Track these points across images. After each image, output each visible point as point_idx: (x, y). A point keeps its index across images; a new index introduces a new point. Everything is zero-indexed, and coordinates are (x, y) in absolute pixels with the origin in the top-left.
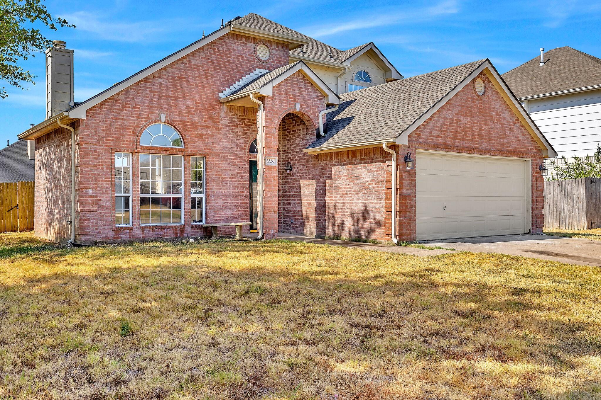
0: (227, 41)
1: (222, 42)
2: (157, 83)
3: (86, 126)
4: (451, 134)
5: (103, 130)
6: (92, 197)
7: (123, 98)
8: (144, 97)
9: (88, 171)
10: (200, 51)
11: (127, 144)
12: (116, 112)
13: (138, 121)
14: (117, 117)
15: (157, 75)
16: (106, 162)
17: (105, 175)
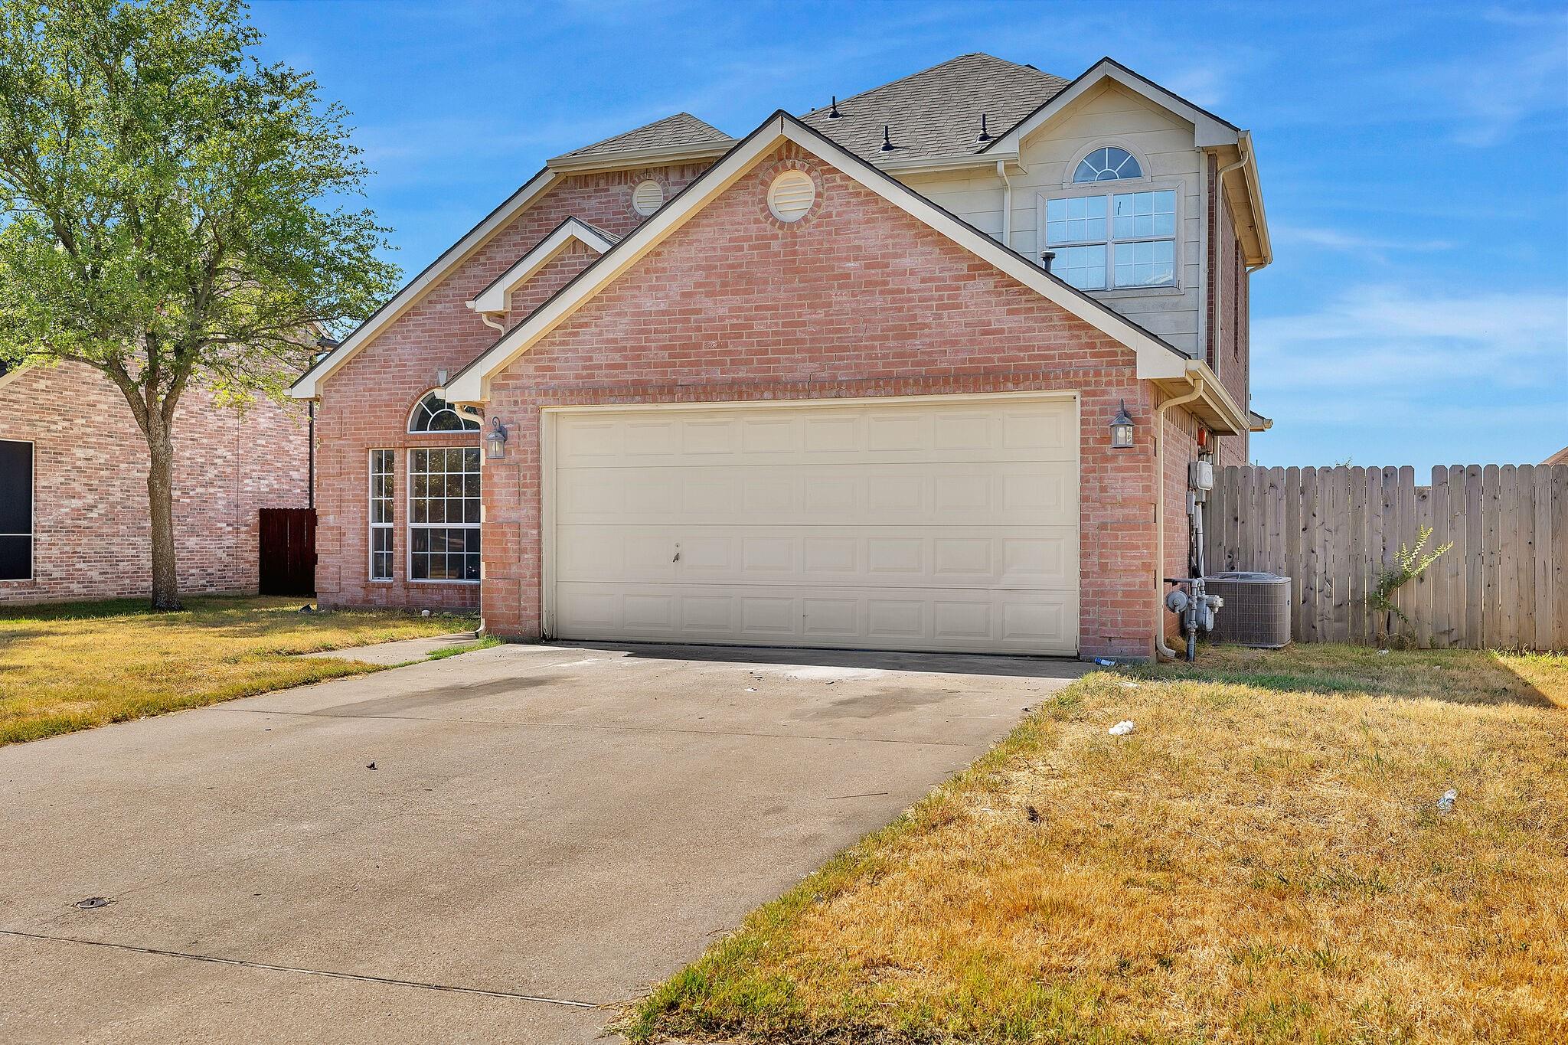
0: (564, 196)
1: (556, 201)
2: (435, 313)
3: (328, 408)
4: (666, 353)
5: (351, 413)
6: (332, 528)
7: (381, 351)
8: (413, 343)
9: (329, 485)
10: (511, 231)
11: (386, 434)
12: (370, 379)
13: (404, 389)
14: (371, 386)
15: (434, 298)
16: (355, 468)
17: (354, 490)
